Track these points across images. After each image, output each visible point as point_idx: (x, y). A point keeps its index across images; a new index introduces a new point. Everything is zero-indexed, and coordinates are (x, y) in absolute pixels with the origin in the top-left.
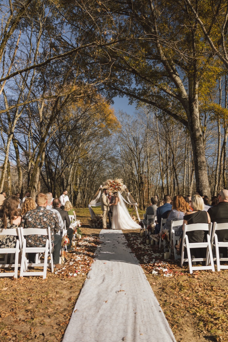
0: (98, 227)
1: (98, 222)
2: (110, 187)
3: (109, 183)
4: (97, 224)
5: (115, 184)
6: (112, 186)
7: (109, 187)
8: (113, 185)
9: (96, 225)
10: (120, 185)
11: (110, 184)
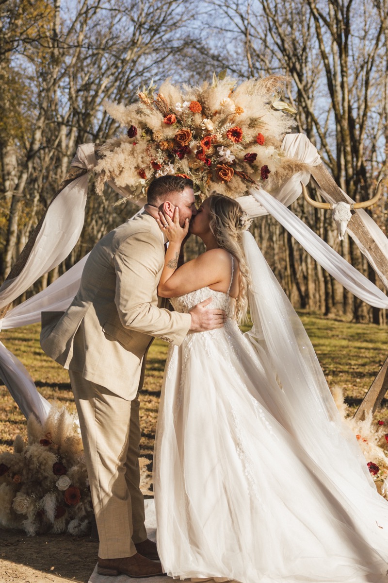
0: (58, 526)
1: (63, 483)
2: (170, 157)
3: (155, 120)
4: (50, 504)
5: (210, 125)
6: (184, 152)
7: (160, 158)
8: (198, 133)
9: (40, 514)
10: (259, 140)
11: (171, 132)
